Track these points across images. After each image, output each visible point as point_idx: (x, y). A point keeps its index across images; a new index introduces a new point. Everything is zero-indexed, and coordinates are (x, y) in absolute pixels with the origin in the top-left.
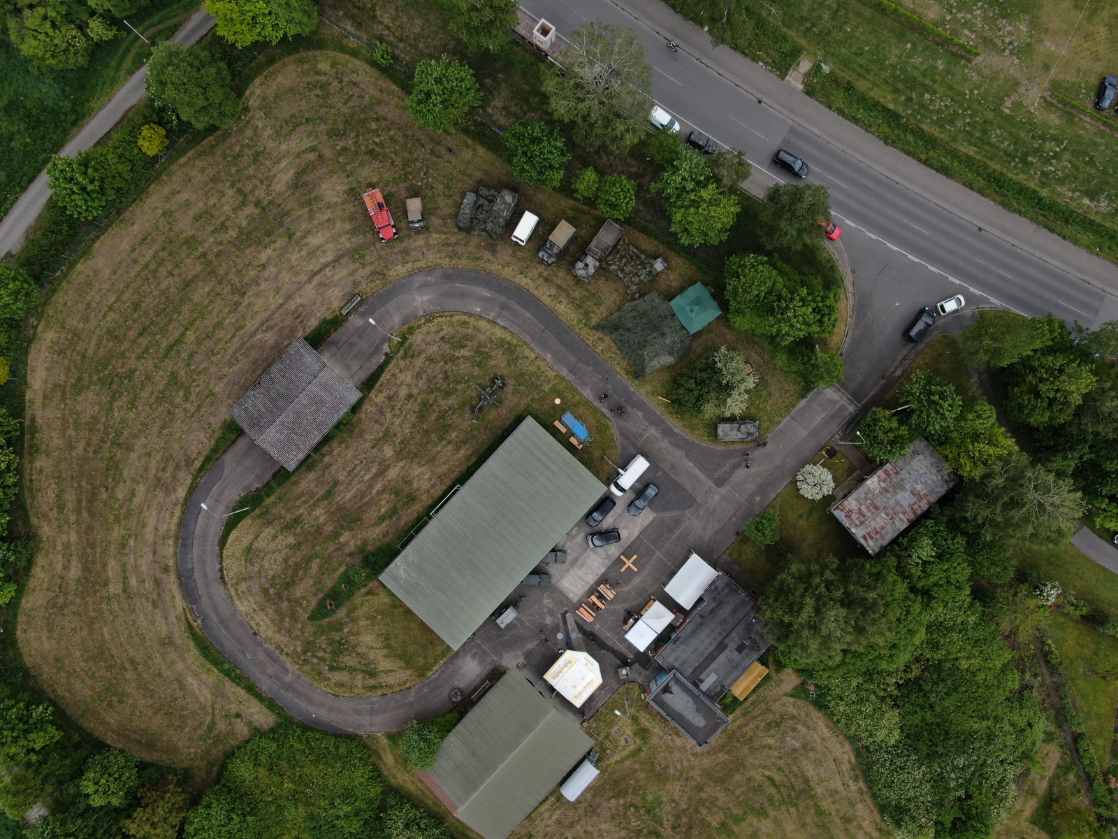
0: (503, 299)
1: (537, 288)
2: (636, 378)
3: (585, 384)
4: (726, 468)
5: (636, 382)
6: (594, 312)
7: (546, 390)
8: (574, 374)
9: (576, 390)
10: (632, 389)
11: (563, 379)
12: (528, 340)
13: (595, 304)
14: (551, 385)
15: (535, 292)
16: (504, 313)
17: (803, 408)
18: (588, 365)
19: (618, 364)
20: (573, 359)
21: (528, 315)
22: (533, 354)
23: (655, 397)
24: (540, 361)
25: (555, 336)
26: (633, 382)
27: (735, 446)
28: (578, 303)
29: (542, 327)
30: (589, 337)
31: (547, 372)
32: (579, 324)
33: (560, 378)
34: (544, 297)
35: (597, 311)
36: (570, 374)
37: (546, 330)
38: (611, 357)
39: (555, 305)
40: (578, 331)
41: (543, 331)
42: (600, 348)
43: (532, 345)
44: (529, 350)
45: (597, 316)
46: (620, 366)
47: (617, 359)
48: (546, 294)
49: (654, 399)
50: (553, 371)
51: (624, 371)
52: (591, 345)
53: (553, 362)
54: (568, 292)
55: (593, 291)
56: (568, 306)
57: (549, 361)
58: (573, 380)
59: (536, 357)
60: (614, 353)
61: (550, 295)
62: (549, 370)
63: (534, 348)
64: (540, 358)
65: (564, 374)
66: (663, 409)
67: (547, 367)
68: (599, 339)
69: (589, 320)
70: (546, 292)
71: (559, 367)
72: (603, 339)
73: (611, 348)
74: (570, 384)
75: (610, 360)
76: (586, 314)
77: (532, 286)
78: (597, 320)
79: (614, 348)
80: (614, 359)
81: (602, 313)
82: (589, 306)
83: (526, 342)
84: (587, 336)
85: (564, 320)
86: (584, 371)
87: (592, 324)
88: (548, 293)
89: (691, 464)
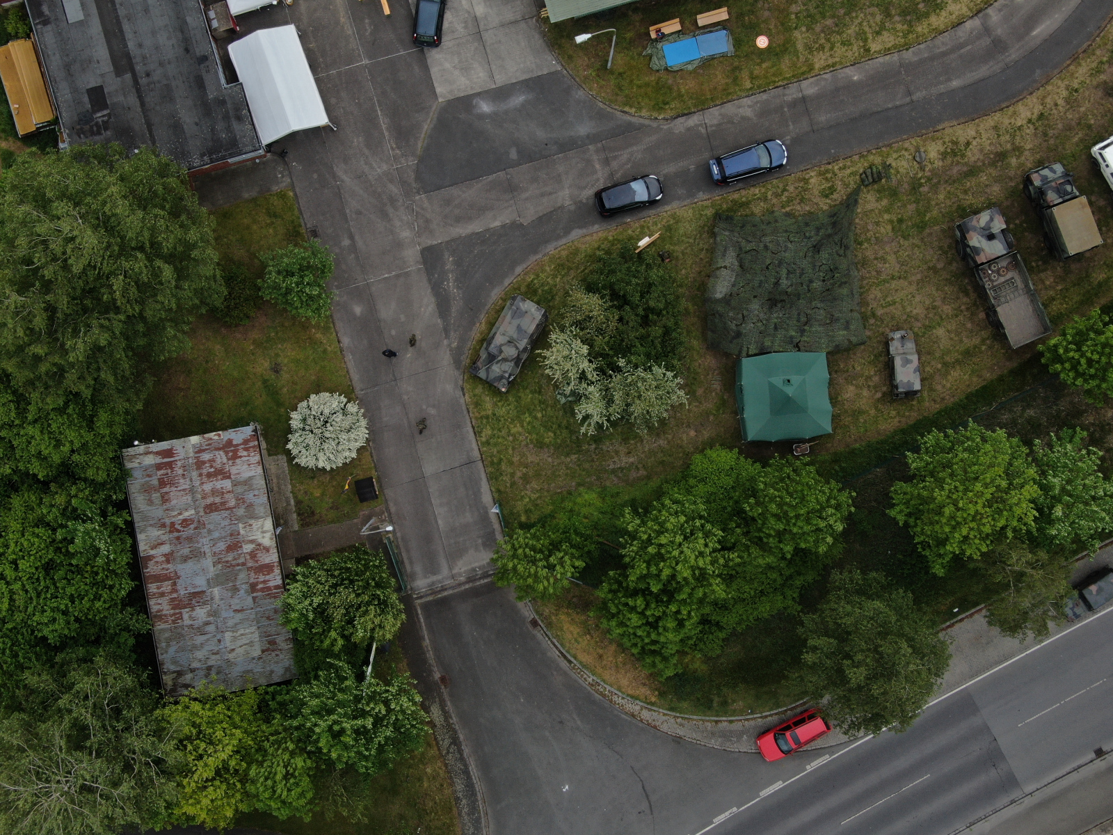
0: (1014, 54)
1: (996, 128)
2: (717, 216)
3: (763, 113)
4: (451, 285)
5: (710, 212)
6: (887, 210)
7: (797, 34)
8: (794, 104)
9: (762, 89)
11: (799, 77)
12: (908, 55)
13: (900, 221)
14: (800, 47)
15: (990, 121)
16: (986, 41)
17: (477, 494)
20: (823, 118)
21: (955, 83)
22: (877, 49)
23: (660, 230)
24: (856, 54)
25: (888, 109)
26: (713, 206)
27: (483, 325)
28: (921, 189)
29: (918, 96)
30: (848, 171)
31: (828, 54)
32: (884, 168)
33: (803, 73)
34: (973, 133)
35: (886, 217)
36: (800, 95)
37: (908, 99)
38: (784, 190)
39: (944, 143)
40: (871, 158)
41: (909, 93)
42: (812, 181)
43: (895, 57)
44: (890, 45)
45: (877, 211)
46: (759, 199)
47: (775, 201)
48: (975, 138)
49: (659, 226)
50: (824, 68)
51: (744, 199)
52: (830, 167)
53: (840, 76)
54: (954, 181)
55: (927, 231)
56: (929, 167)
57: (847, 70)
58: (784, 95)
59: (868, 50)
60: (790, 200)
61: (968, 144)
62: (830, 61)
63: (887, 58)
64: (862, 57)
65: (805, 84)
66: (630, 232)
67: (837, 59)
68: (832, 190)
69: (879, 191)
70: (978, 140)
71: (823, 83)
72: (827, 196)
73: (802, 201)
74: (780, 83)
75: (781, 186)
76: (894, 193)
77: (1006, 121)
78: (869, 207)
79: (798, 208)
80: (777, 195)
81: (877, 224)
82: (904, 206)
83: (907, 49)
84: (854, 169)
85: (907, 145)
86: (788, 126)
87: (868, 191)
88: (974, 143)
89: (497, 223)
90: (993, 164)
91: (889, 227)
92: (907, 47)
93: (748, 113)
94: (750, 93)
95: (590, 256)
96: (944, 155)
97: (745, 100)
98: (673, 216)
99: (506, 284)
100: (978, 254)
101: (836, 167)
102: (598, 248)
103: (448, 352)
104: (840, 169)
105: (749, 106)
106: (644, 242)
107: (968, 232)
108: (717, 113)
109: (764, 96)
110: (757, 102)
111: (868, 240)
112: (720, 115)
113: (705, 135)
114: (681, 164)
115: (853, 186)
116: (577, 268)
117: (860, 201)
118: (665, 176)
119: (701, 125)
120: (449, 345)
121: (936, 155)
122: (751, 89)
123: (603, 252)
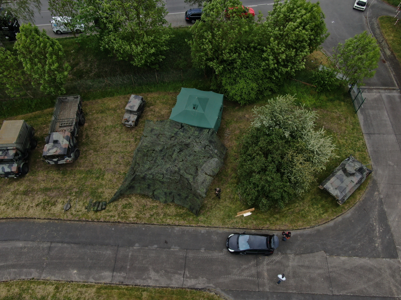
1: (17, 208)
2: (197, 214)
3: (144, 270)
4: (378, 230)
5: (201, 218)
6: (101, 185)
8: (122, 269)
9: (137, 288)
10: (203, 230)
11: (109, 287)
12: (35, 274)
13: (98, 178)
15: (18, 214)
18: (131, 244)
19: (165, 215)
20: (109, 252)
22: (50, 286)
23: (235, 218)
24: (65, 288)
25: (68, 243)
26: (198, 221)
27: (358, 198)
28: (78, 190)
29: (46, 245)
30: (110, 214)
31: (83, 296)
32: (90, 209)
33: (106, 288)
34: (31, 211)
35: (104, 182)
36: (115, 273)
37: (53, 245)
38: (152, 216)
39: (49, 210)
40: (94, 217)
41: (50, 248)
42: (133, 215)
43: (43, 276)
44: (42, 286)
45: (107, 187)
46: (169, 216)
47: (160, 211)
48: (32, 207)
49: (235, 220)
50: (91, 286)
51: (178, 218)
52: (119, 220)
53: (84, 277)
54: (58, 188)
55: (87, 169)
56: (66, 201)
57: (78, 279)
58: (125, 278)
59: (57, 288)
60: (151, 209)
61: (37, 205)
62: (84, 290)
63: (48, 278)
64: (63, 284)
65: (108, 281)
66: (255, 223)
67: (79, 289)
68: (125, 207)
69: (100, 197)
70: (31, 205)
71: (97, 276)
72: (130, 204)
73: (145, 206)
74: (123, 287)
75: (153, 219)
76: (93, 193)
77: (9, 210)
78: (110, 191)
79: (148, 203)
80: (158, 214)
81: (110, 180)
82: (91, 184)
83: (33, 279)
84: (107, 214)
85: (70, 217)
86: (132, 255)
87: (106, 199)
88: (34, 204)
89: (343, 258)
90: (33, 190)
91: (105, 177)
92: (32, 281)
93: (153, 274)
94: (146, 288)
95: (283, 216)
96: (54, 204)
97: (151, 284)
98: (224, 223)
99: (340, 217)
100: (67, 136)
101: (116, 218)
102: (277, 219)
103: (380, 190)
104: (114, 216)
105: (150, 278)
106: (247, 214)
107: (65, 148)
108: (174, 282)
109: (138, 282)
110: (144, 279)
111: (120, 174)
112: (171, 280)
113: (187, 269)
114: (209, 255)
115: (112, 205)
116: (293, 212)
117: (113, 195)
118: (221, 251)
119: (187, 278)
120: (380, 194)
121: (58, 205)
122: (144, 291)
123: (275, 216)
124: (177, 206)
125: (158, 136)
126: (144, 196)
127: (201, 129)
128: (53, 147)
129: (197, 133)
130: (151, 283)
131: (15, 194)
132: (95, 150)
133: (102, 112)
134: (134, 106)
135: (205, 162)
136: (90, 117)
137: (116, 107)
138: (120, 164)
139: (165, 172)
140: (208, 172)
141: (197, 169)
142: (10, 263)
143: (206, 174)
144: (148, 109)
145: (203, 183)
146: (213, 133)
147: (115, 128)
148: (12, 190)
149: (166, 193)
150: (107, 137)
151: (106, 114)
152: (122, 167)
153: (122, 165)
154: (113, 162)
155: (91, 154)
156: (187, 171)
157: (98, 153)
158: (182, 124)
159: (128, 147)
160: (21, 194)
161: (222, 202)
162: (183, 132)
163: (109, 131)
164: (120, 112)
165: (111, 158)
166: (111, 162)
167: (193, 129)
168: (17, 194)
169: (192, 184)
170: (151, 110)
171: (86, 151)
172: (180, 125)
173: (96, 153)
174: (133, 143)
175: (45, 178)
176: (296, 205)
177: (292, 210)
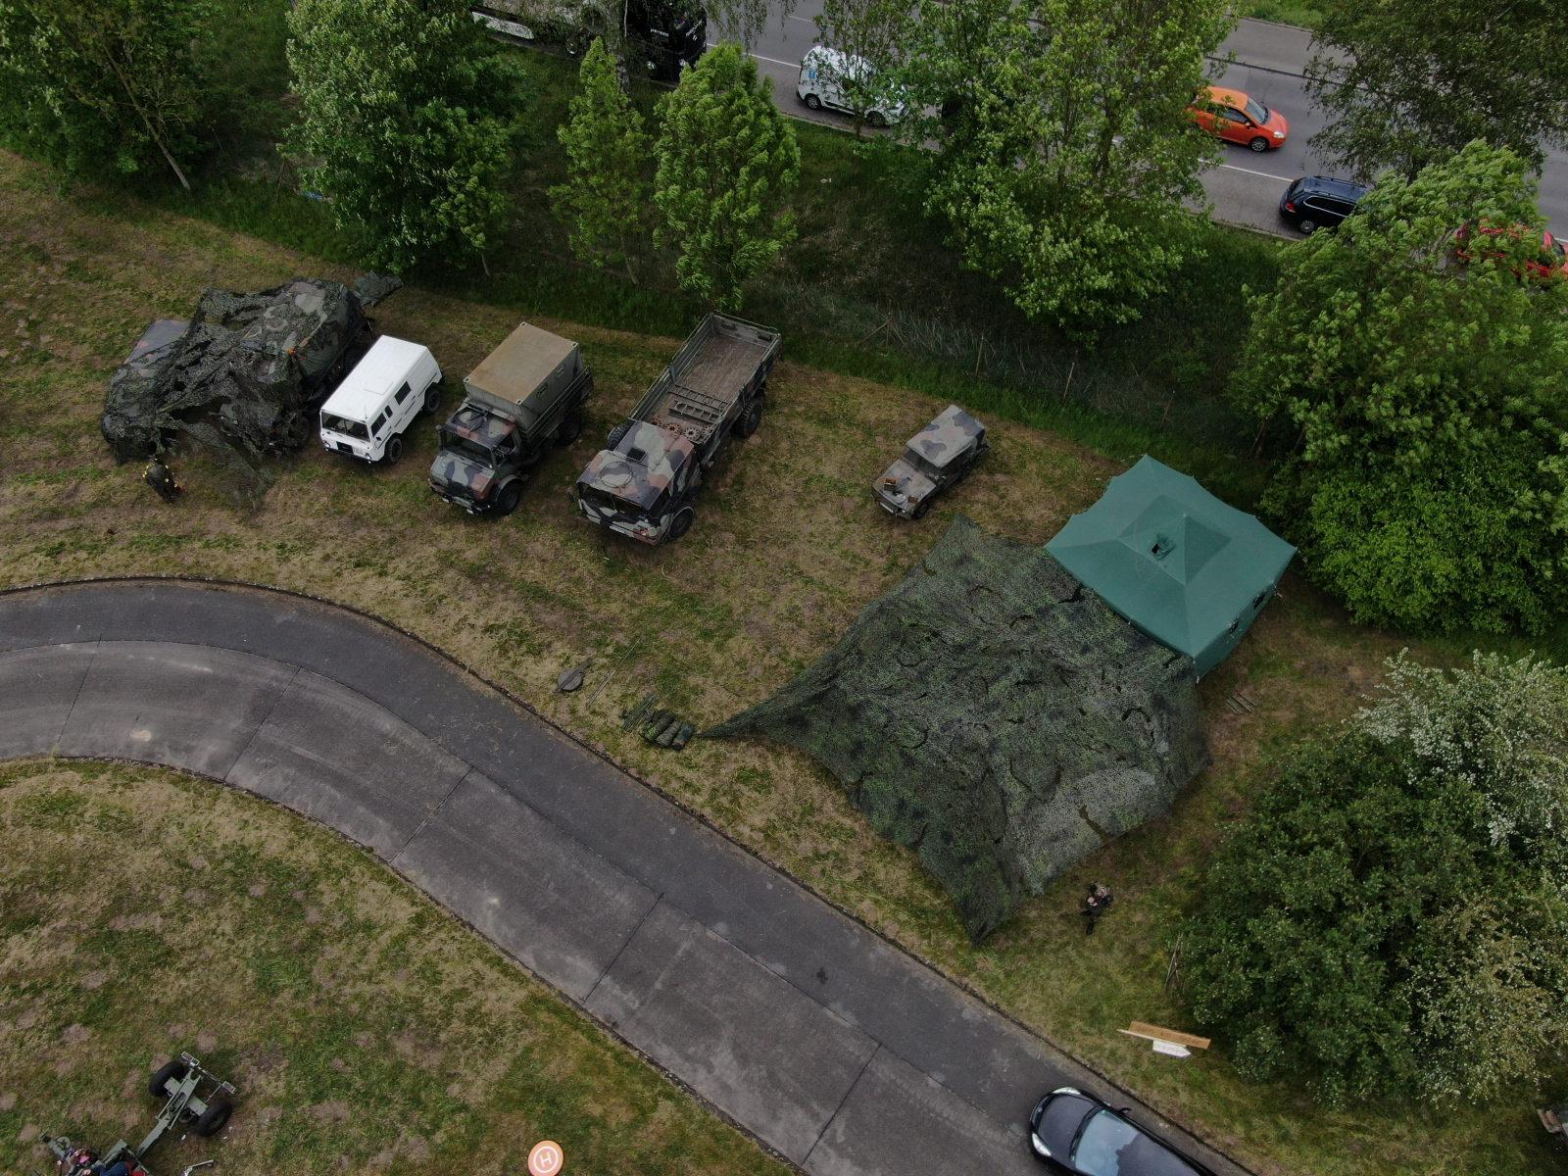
0: (269, 673)
1: (431, 610)
2: (981, 939)
3: (702, 1026)
5: (987, 962)
6: (706, 665)
8: (634, 979)
9: (650, 1071)
10: (971, 1011)
11: (568, 1013)
12: (381, 838)
13: (707, 635)
14: (500, 1066)
15: (424, 626)
16: (269, 732)
18: (705, 914)
19: (866, 878)
20: (621, 900)
21: (387, 724)
22: (405, 904)
23: (1113, 1035)
24: (442, 935)
25: (519, 798)
26: (970, 967)
28: (626, 643)
29: (454, 767)
30: (690, 775)
31: (479, 993)
32: (635, 724)
33: (557, 1011)
34: (464, 637)
35: (718, 660)
36: (607, 980)
37: (474, 778)
38: (819, 856)
39: (515, 664)
40: (634, 756)
41: (459, 784)
42: (758, 820)
43: (401, 859)
44: (381, 887)
45: (722, 680)
46: (879, 890)
47: (854, 857)
48: (473, 626)
49: (1110, 1044)
50: (516, 976)
51: (903, 916)
52: (707, 811)
53: (511, 933)
54: (573, 607)
55: (688, 589)
56: (578, 658)
57: (489, 929)
58: (630, 1013)
59: (419, 920)
60: (830, 831)
61: (489, 629)
62: (492, 974)
63: (411, 874)
64: (442, 919)
65: (576, 991)
66: (1184, 1097)
67: (478, 964)
68: (745, 777)
69: (684, 701)
70: (472, 620)
71: (549, 956)
72: (766, 775)
73: (811, 810)
74: (611, 1042)
75: (816, 869)
76: (669, 678)
77: (407, 604)
78: (724, 697)
80: (841, 863)
81: (742, 663)
82: (676, 647)
83: (370, 850)
84: (679, 771)
85: (564, 717)
86: (689, 954)
87: (699, 717)
88: (481, 622)
91: (731, 643)
92: (364, 855)
93: (723, 1058)
94: (678, 1092)
95: (1315, 1142)
96: (537, 652)
97: (700, 1089)
98: (1063, 1029)
100: (680, 454)
101: (699, 799)
102: (1284, 1138)
104: (697, 791)
105: (710, 1068)
106: (1171, 1046)
107: (655, 489)
108: (779, 1129)
109: (663, 1052)
110: (688, 1058)
111: (783, 657)
112: (775, 1118)
113: (846, 1112)
114: (947, 1112)
115: (710, 748)
116: (1366, 1149)
117: (727, 716)
118: (1003, 1126)
119: (832, 1143)
121: (547, 662)
122: (669, 1096)
123: (1283, 1120)
124: (920, 871)
125: (974, 589)
126: (826, 774)
127: (1144, 639)
128: (623, 467)
129: (1121, 645)
130: (703, 1084)
131: (446, 560)
132: (743, 540)
133: (826, 421)
134: (942, 447)
135: (1102, 766)
136: (779, 422)
137: (879, 423)
138: (800, 625)
139: (936, 728)
140: (1095, 810)
141: (1057, 780)
142: (335, 764)
143: (1083, 813)
144: (984, 477)
145: (1055, 839)
146: (1184, 673)
147: (841, 492)
148: (444, 546)
149: (902, 805)
150: (802, 513)
151: (836, 433)
152: (802, 639)
153: (802, 632)
154: (781, 605)
155: (722, 545)
156: (1018, 767)
157: (749, 552)
158: (1081, 586)
159: (854, 581)
160: (462, 572)
161: (1095, 950)
162: (1071, 618)
163: (817, 497)
164: (883, 447)
165: (778, 590)
166: (774, 604)
167: (1113, 625)
168: (452, 565)
169: (1014, 821)
170: (994, 488)
171: (714, 526)
172: (1072, 587)
173: (739, 549)
174: (877, 574)
175: (550, 556)
176: (1396, 1131)
177: (1369, 1138)
